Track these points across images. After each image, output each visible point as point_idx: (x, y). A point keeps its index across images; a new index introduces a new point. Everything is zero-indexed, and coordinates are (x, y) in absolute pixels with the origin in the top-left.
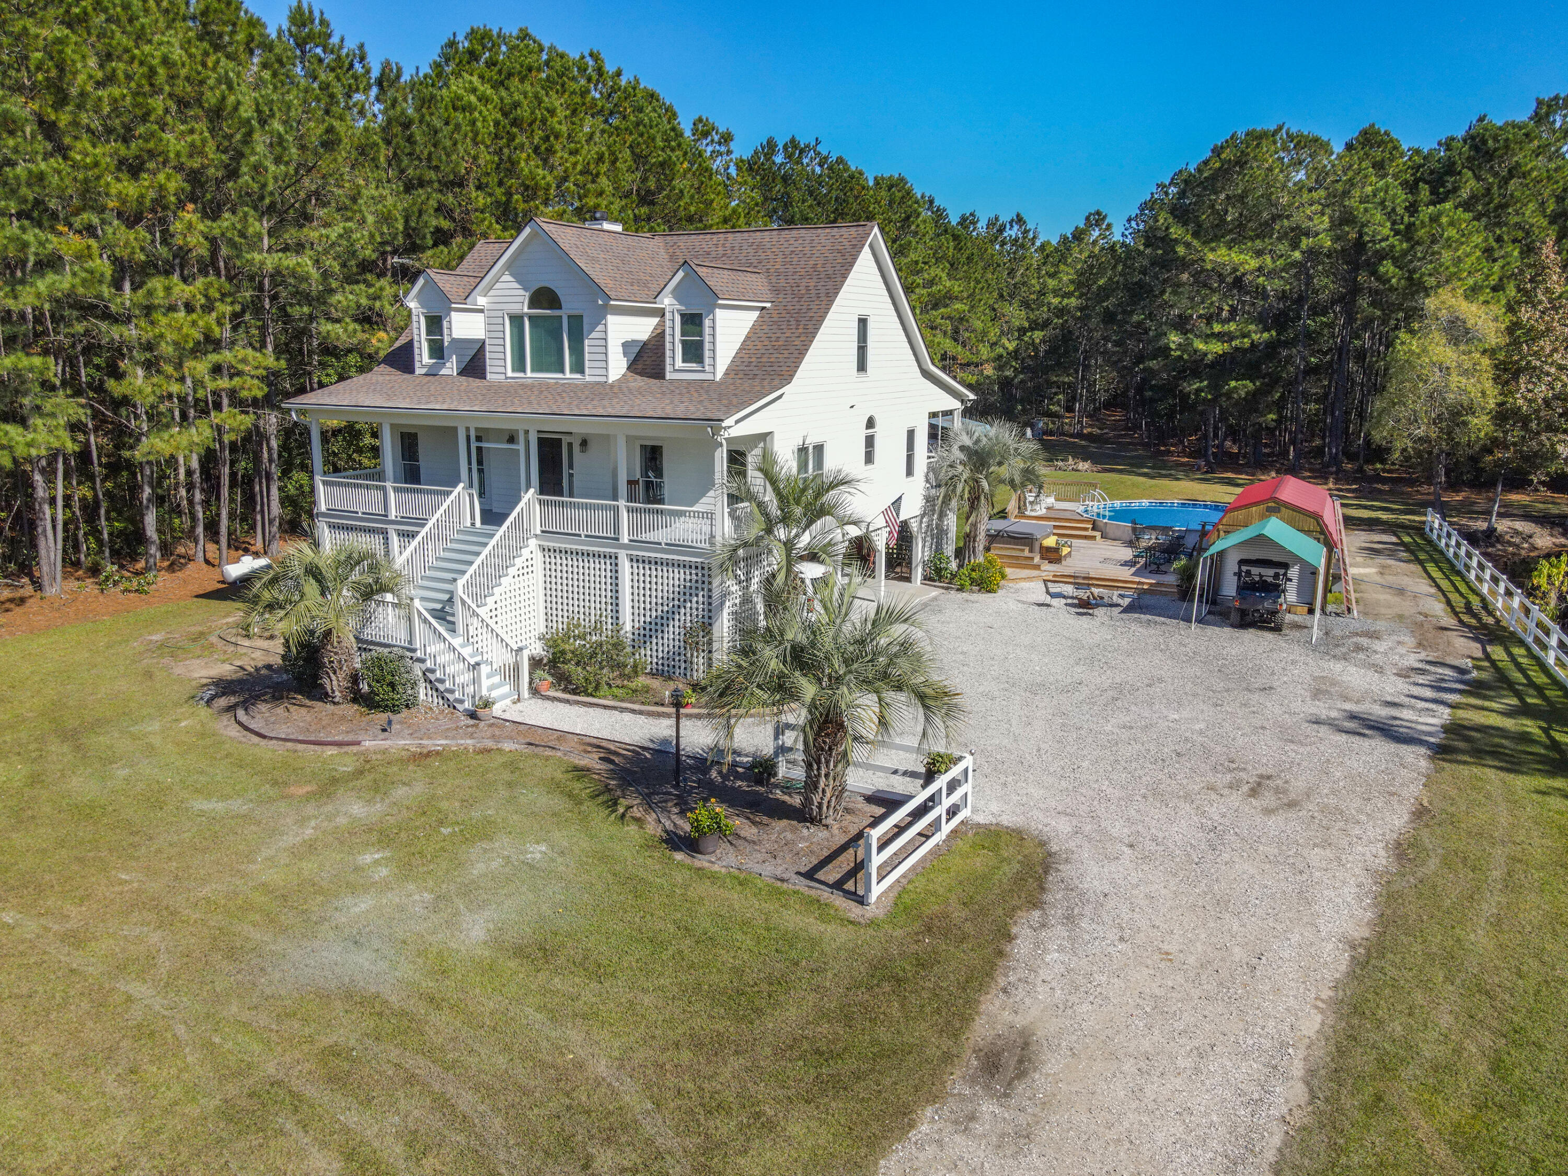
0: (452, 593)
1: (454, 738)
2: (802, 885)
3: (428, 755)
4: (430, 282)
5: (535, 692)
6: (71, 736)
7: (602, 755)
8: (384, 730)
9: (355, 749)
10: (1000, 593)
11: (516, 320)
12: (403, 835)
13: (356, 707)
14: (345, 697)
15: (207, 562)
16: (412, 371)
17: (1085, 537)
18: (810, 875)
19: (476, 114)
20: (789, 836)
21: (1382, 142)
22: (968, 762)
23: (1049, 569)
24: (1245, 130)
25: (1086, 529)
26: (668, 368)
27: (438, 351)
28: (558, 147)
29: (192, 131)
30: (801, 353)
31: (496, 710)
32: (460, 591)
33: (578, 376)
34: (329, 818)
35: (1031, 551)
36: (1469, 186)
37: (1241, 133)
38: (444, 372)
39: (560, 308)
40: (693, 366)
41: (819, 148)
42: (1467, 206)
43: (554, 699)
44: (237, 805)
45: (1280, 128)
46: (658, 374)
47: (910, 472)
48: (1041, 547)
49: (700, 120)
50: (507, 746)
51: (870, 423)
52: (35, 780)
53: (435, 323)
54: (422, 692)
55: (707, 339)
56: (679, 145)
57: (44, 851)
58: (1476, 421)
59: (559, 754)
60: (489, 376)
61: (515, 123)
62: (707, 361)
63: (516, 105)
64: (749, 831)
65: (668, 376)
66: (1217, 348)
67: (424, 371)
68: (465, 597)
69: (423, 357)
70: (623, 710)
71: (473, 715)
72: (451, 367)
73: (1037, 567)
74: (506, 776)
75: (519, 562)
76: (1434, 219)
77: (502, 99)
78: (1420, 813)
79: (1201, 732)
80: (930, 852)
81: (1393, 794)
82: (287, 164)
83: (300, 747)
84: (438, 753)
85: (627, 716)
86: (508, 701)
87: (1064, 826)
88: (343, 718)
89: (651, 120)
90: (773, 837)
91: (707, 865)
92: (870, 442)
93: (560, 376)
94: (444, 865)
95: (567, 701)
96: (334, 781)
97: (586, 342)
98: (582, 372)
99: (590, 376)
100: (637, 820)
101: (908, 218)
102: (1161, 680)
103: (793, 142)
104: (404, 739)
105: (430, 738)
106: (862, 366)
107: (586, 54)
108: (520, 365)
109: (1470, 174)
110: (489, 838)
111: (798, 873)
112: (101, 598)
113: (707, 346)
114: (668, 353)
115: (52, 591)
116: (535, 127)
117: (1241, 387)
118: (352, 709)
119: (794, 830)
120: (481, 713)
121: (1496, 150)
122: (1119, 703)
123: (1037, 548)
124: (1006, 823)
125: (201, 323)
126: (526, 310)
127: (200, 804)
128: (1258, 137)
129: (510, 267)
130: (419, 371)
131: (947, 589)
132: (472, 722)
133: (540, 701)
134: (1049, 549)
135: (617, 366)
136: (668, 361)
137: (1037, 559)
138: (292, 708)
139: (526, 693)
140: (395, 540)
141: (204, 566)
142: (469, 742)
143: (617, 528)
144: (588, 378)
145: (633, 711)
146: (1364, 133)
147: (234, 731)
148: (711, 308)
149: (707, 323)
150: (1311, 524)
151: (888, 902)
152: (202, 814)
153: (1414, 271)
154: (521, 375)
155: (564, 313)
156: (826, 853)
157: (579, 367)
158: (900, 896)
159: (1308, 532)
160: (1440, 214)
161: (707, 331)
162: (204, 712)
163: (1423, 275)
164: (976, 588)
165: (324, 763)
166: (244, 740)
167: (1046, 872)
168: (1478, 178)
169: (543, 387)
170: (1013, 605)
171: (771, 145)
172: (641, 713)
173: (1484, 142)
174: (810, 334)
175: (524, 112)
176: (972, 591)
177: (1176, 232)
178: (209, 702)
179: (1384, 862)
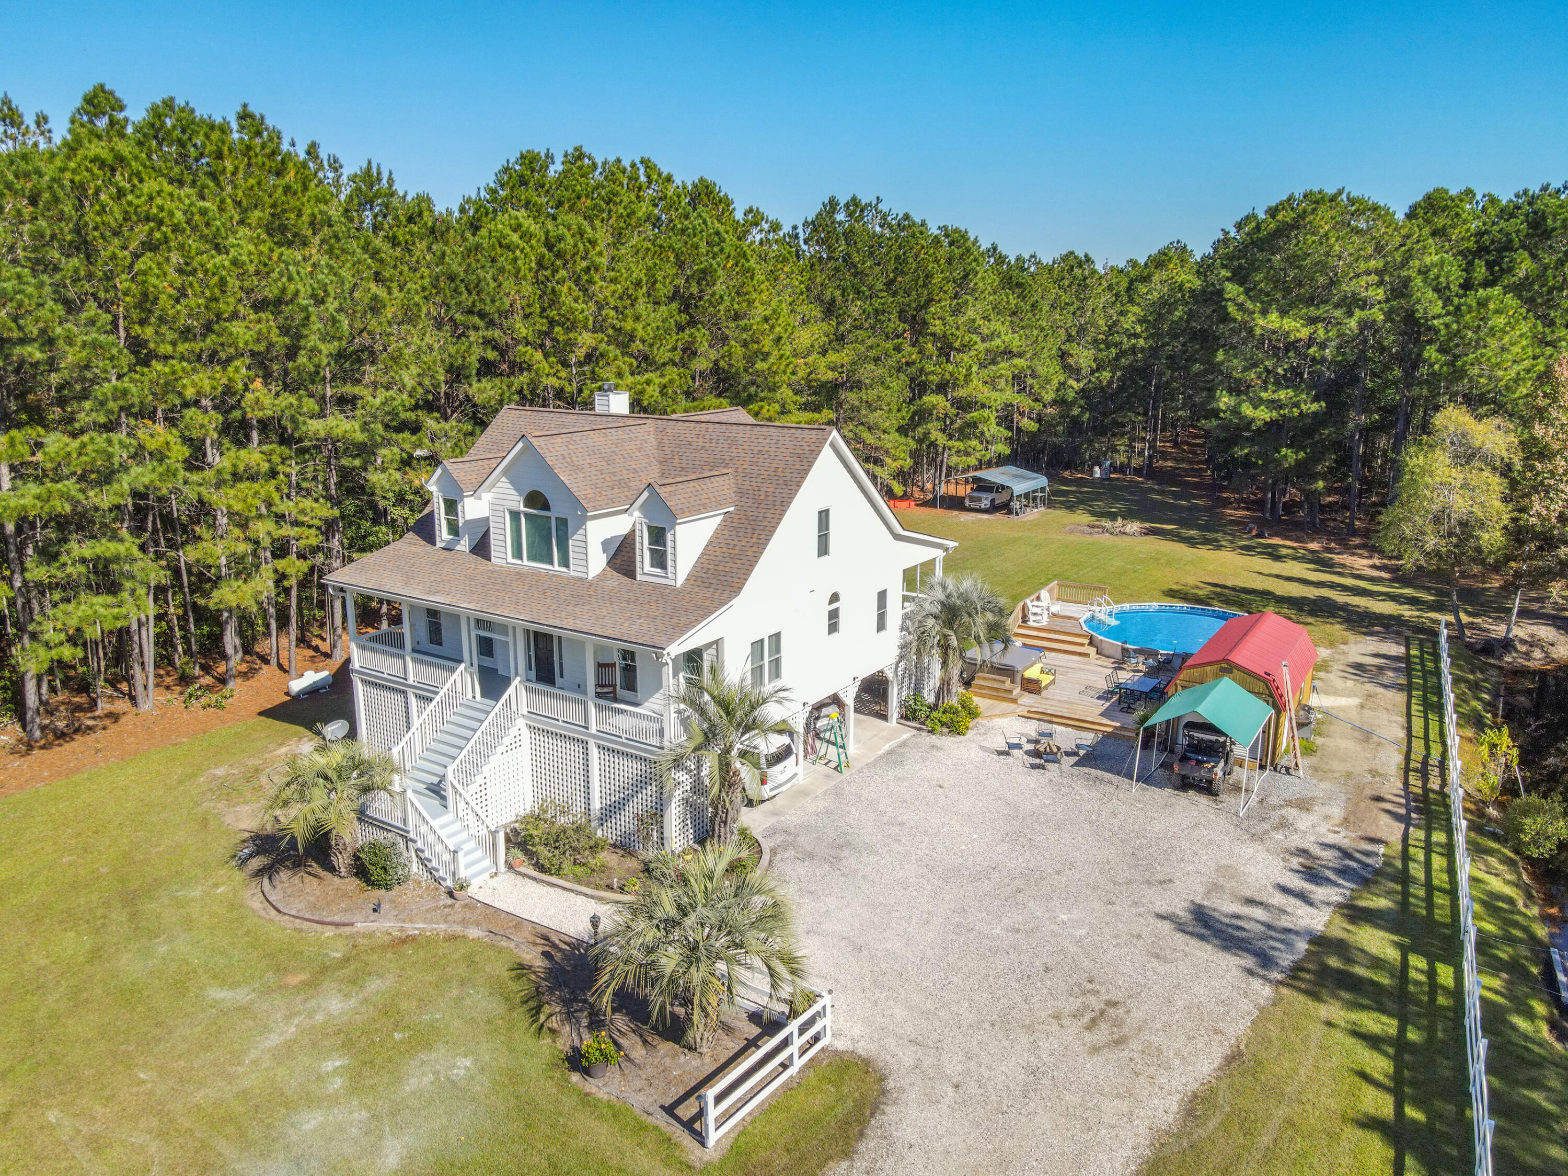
0: (443, 778)
1: (431, 921)
2: (661, 1120)
3: (404, 941)
4: (445, 471)
5: (510, 867)
6: (130, 899)
7: (547, 949)
8: (375, 910)
9: (348, 930)
10: (970, 734)
11: (515, 515)
12: (363, 1039)
13: (358, 882)
14: (349, 872)
15: (280, 666)
16: (434, 544)
17: (1080, 654)
18: (670, 1110)
19: (518, 253)
20: (668, 1061)
21: (1446, 207)
22: (826, 1000)
23: (1027, 700)
24: (1302, 191)
25: (1082, 645)
26: (638, 571)
27: (454, 529)
28: (597, 278)
29: (259, 321)
30: (752, 564)
31: (472, 891)
32: (450, 776)
33: (564, 569)
34: (310, 1016)
35: (1013, 682)
36: (1525, 266)
37: (1298, 193)
38: (458, 548)
39: (549, 510)
40: (658, 571)
41: (880, 207)
42: (1517, 289)
43: (524, 875)
44: (242, 995)
45: (1340, 192)
46: (631, 574)
47: (881, 626)
48: (1023, 678)
49: (751, 210)
50: (474, 933)
51: (835, 598)
52: (95, 954)
53: (451, 506)
54: (415, 867)
55: (669, 550)
56: (722, 250)
57: (88, 1041)
58: (1486, 536)
59: (512, 945)
60: (493, 559)
61: (559, 255)
62: (670, 569)
63: (560, 239)
64: (638, 1052)
65: (639, 577)
66: (1263, 415)
67: (443, 545)
68: (455, 783)
69: (443, 534)
70: (578, 893)
71: (451, 894)
72: (464, 545)
73: (1014, 701)
74: (462, 971)
75: (506, 741)
76: (1482, 304)
77: (547, 233)
78: (1234, 1058)
79: (1078, 941)
80: (782, 1086)
81: (1216, 1032)
82: (340, 339)
83: (306, 925)
84: (414, 938)
85: (581, 900)
86: (486, 876)
87: (907, 1057)
88: (345, 895)
89: (694, 228)
90: (656, 1061)
91: (594, 1090)
92: (834, 615)
93: (549, 567)
94: (386, 1080)
95: (535, 879)
96: (324, 970)
97: (571, 542)
98: (567, 565)
99: (574, 571)
100: (552, 1031)
101: (967, 275)
102: (1072, 866)
103: (855, 201)
104: (389, 920)
105: (411, 921)
106: (823, 549)
107: (637, 161)
108: (518, 554)
109: (1526, 254)
110: (429, 1047)
111: (662, 1107)
112: (185, 716)
113: (669, 557)
114: (638, 558)
115: (145, 706)
116: (578, 258)
117: (1289, 456)
118: (353, 883)
119: (675, 1056)
120: (457, 894)
121: (1554, 229)
122: (1020, 897)
123: (1018, 679)
124: (860, 1052)
125: (262, 492)
126: (522, 508)
127: (217, 993)
128: (1316, 200)
129: (505, 472)
130: (439, 545)
131: (919, 729)
132: (449, 901)
133: (513, 876)
134: (1030, 681)
135: (597, 562)
136: (638, 564)
137: (1017, 691)
138: (308, 878)
139: (502, 867)
140: (413, 701)
141: (278, 672)
142: (443, 926)
143: (586, 719)
144: (572, 573)
145: (586, 895)
146: (1428, 198)
147: (257, 903)
148: (673, 525)
149: (669, 537)
150: (1261, 687)
151: (726, 1144)
152: (215, 1003)
153: (1456, 357)
154: (518, 562)
155: (553, 514)
156: (692, 1084)
157: (565, 562)
158: (736, 1140)
159: (1258, 694)
160: (1488, 299)
161: (669, 544)
162: (239, 876)
163: (1465, 363)
164: (945, 730)
165: (321, 946)
166: (263, 913)
167: (872, 1115)
168: (1534, 256)
169: (535, 573)
170: (975, 754)
171: (832, 205)
172: (592, 897)
173: (1544, 218)
174: (761, 546)
175: (568, 244)
176: (942, 734)
177: (1232, 290)
178: (244, 862)
179: (1170, 1120)
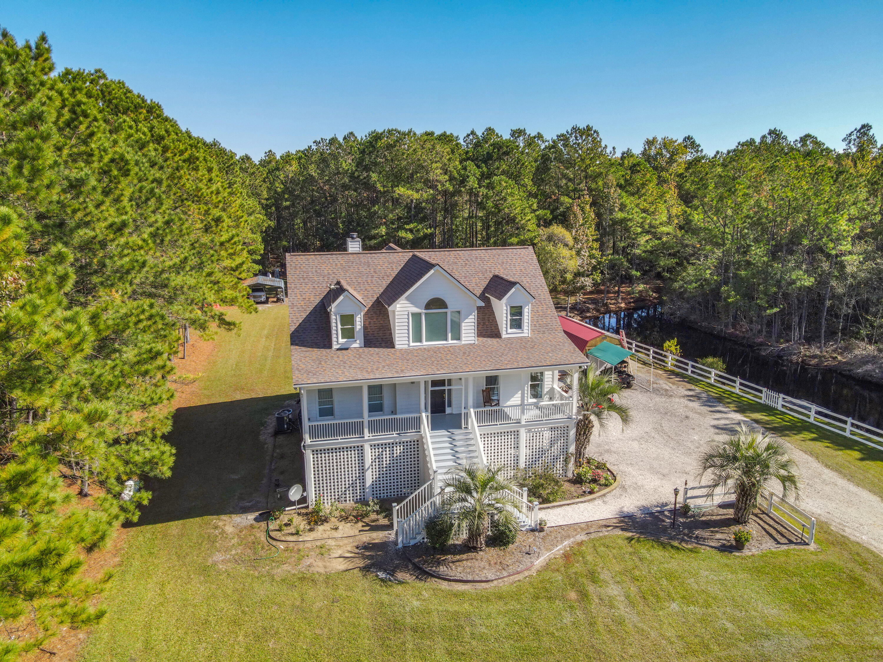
3: (567, 556)
4: (351, 297)
8: (528, 554)
11: (417, 316)
16: (330, 348)
26: (503, 333)
27: (349, 335)
33: (455, 342)
38: (353, 346)
39: (446, 307)
40: (516, 330)
43: (542, 508)
46: (496, 336)
50: (581, 538)
53: (349, 319)
55: (524, 316)
60: (397, 347)
62: (523, 327)
65: (503, 337)
67: (338, 347)
69: (339, 340)
70: (577, 503)
71: (536, 530)
72: (359, 343)
93: (444, 342)
95: (549, 508)
97: (463, 324)
98: (459, 339)
99: (465, 341)
108: (418, 338)
113: (524, 320)
114: (504, 325)
118: (492, 550)
126: (423, 311)
130: (335, 346)
132: (543, 534)
136: (504, 329)
140: (369, 450)
142: (565, 543)
144: (463, 343)
145: (582, 502)
148: (528, 304)
149: (525, 310)
154: (420, 344)
155: (449, 311)
157: (456, 337)
161: (525, 313)
169: (436, 350)
172: (585, 502)
